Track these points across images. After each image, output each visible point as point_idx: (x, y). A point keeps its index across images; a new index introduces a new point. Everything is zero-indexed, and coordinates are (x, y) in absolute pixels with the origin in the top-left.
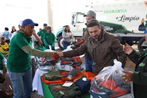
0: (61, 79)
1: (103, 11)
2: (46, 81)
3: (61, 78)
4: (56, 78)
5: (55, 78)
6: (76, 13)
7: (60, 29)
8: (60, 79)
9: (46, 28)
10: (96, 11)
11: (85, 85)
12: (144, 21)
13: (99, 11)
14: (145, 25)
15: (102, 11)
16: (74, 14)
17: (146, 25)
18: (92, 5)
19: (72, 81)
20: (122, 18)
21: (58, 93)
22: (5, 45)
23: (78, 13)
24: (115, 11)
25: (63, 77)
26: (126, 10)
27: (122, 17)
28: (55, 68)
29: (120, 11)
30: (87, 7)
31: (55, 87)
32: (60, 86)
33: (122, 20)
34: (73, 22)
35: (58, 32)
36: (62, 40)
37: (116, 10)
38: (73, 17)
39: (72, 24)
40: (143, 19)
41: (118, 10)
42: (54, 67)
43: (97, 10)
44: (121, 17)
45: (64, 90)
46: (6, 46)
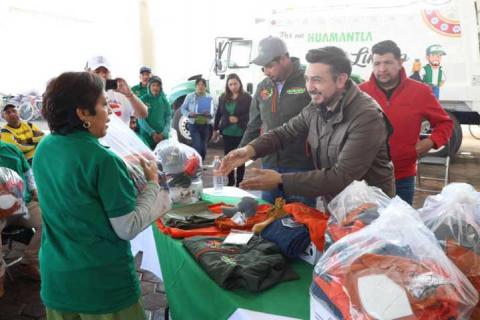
0: (215, 225)
1: (306, 37)
2: (175, 230)
3: (213, 220)
4: (199, 223)
5: (196, 221)
6: (226, 40)
7: (180, 86)
8: (212, 225)
9: (146, 80)
10: (286, 35)
11: (293, 237)
12: (420, 65)
13: (293, 36)
14: (422, 78)
15: (301, 36)
16: (221, 40)
17: (425, 76)
18: (275, 17)
19: (247, 228)
20: (358, 56)
21: (218, 262)
22: (21, 130)
23: (233, 40)
24: (339, 37)
25: (218, 219)
26: (369, 34)
27: (360, 53)
28: (189, 194)
29: (355, 36)
30: (260, 24)
31: (206, 244)
32: (219, 244)
33: (360, 62)
34: (218, 66)
35: (175, 94)
36: (184, 119)
37: (343, 34)
38: (219, 52)
39: (216, 70)
40: (417, 61)
41: (349, 35)
42: (185, 192)
43: (288, 33)
44: (357, 52)
45: (231, 253)
46: (24, 133)
